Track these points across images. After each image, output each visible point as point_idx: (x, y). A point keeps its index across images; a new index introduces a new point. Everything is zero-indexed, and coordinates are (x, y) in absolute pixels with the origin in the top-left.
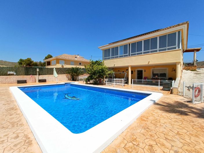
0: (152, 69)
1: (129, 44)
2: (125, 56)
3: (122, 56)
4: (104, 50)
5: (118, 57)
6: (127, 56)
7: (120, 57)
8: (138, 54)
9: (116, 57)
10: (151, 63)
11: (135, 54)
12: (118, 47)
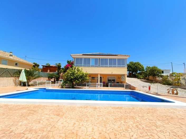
0: (107, 77)
1: (99, 59)
2: (95, 66)
3: (93, 66)
4: (76, 58)
5: (90, 66)
6: (97, 66)
7: (91, 66)
8: (105, 66)
9: (87, 66)
10: (113, 73)
11: (103, 66)
12: (90, 59)
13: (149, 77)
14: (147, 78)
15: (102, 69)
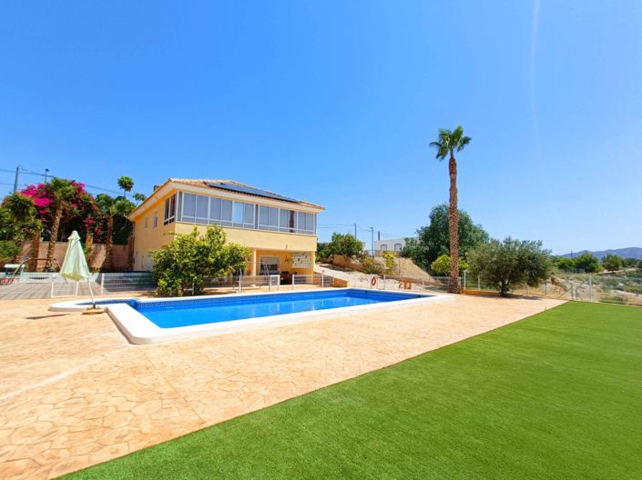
1: (257, 206)
2: (246, 226)
3: (240, 226)
4: (186, 194)
6: (252, 227)
7: (235, 225)
8: (271, 229)
9: (224, 223)
11: (267, 229)
12: (231, 202)
13: (333, 257)
14: (330, 259)
15: (264, 235)
